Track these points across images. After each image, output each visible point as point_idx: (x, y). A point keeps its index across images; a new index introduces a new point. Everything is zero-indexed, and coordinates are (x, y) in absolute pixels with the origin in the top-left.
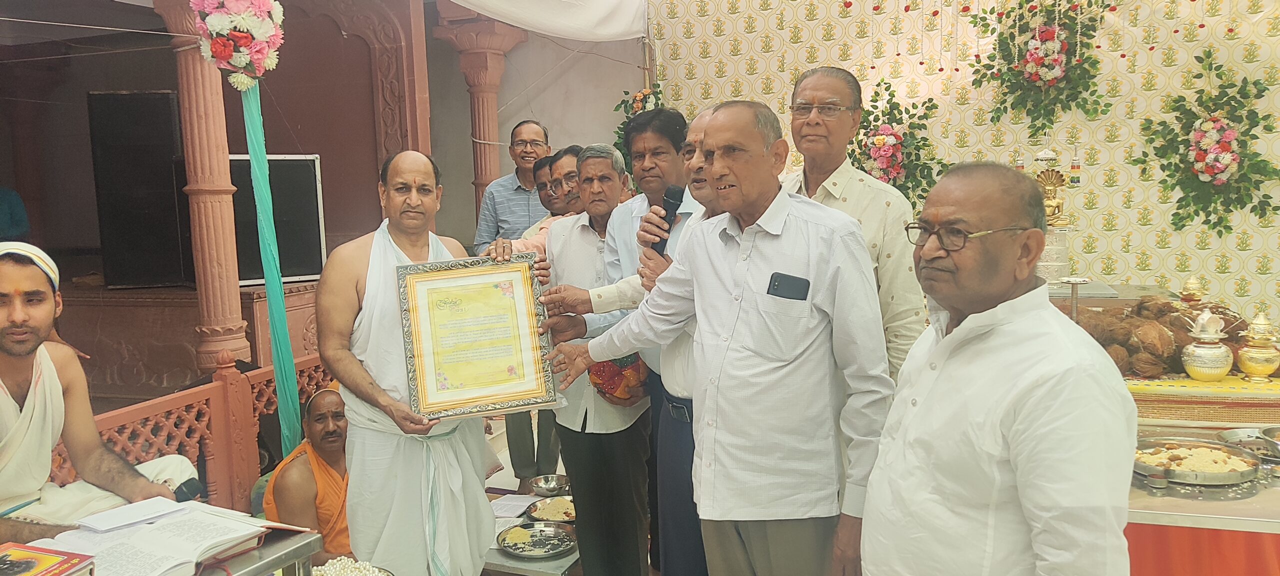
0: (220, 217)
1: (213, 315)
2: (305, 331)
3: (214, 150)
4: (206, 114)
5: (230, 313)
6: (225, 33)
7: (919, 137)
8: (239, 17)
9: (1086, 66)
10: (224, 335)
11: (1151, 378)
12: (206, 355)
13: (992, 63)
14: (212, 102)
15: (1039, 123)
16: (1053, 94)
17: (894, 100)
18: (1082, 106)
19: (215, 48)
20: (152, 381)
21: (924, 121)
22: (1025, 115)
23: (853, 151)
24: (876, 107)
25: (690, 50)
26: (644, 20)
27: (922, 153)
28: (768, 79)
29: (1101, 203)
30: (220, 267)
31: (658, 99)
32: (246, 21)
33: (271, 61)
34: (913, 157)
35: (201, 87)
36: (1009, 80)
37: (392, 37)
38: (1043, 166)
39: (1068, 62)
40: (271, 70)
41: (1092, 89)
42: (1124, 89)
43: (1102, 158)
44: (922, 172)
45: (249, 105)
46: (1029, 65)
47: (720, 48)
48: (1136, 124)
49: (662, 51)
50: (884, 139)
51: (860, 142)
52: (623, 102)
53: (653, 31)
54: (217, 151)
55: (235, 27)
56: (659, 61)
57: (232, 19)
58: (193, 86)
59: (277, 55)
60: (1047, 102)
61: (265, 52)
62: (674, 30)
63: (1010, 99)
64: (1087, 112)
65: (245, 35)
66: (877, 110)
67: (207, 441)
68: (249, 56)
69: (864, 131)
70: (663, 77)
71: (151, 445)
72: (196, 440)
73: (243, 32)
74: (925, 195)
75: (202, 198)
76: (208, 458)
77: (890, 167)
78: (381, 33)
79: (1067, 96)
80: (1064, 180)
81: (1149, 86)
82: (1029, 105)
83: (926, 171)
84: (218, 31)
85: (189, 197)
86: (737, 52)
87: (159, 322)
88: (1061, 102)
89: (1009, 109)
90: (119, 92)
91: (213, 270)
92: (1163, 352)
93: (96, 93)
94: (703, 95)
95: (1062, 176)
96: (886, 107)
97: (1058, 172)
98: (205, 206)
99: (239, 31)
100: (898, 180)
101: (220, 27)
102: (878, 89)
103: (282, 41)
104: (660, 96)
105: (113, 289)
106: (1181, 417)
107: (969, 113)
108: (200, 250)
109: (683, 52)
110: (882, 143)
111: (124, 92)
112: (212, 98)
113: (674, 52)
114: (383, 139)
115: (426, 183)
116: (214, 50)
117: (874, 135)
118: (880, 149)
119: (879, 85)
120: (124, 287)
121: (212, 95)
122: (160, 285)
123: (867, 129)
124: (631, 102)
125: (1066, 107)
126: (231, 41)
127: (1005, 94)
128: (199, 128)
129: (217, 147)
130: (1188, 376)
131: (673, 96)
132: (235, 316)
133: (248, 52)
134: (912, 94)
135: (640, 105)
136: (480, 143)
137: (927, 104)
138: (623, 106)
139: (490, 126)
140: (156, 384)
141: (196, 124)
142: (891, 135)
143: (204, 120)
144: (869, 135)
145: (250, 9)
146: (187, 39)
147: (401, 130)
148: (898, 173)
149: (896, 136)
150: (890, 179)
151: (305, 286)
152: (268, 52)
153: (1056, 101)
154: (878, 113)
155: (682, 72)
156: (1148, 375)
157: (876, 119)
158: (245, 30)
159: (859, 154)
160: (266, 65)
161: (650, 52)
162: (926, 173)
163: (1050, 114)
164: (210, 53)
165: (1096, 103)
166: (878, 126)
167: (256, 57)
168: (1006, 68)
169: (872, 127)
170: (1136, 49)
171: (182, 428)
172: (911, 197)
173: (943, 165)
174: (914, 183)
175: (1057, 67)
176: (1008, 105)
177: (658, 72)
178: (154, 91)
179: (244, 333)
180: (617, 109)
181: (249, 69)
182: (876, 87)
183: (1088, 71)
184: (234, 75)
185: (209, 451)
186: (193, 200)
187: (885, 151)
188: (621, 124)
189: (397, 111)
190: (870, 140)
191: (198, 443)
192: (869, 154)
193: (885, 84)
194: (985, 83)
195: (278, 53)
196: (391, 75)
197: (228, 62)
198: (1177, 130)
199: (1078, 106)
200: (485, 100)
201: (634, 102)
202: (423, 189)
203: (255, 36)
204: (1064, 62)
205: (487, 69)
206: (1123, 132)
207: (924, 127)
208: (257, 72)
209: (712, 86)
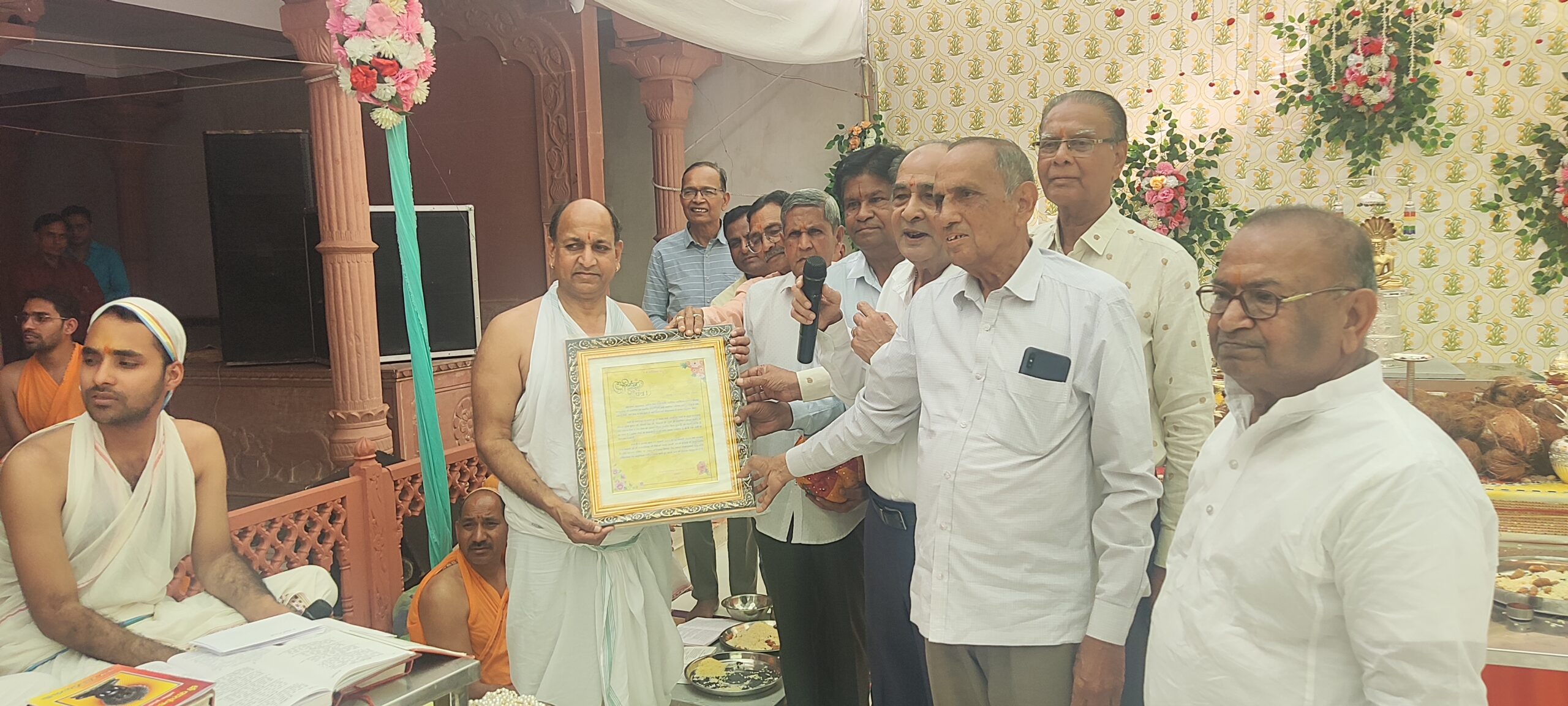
0: (358, 280)
1: (349, 398)
2: (455, 416)
3: (352, 200)
4: (343, 158)
5: (369, 395)
6: (367, 60)
7: (1208, 177)
8: (384, 42)
9: (1422, 86)
10: (362, 421)
11: (1510, 480)
12: (342, 445)
13: (1301, 84)
14: (350, 142)
15: (1361, 159)
16: (1379, 122)
17: (1176, 131)
18: (1417, 137)
19: (356, 79)
20: (277, 476)
21: (1214, 158)
22: (1343, 148)
23: (1123, 195)
24: (1152, 141)
25: (919, 73)
26: (863, 37)
27: (1211, 196)
28: (1016, 107)
29: (1442, 260)
30: (358, 340)
31: (879, 133)
32: (392, 46)
33: (420, 93)
34: (1200, 203)
35: (338, 125)
36: (1323, 105)
37: (560, 62)
38: (1367, 213)
39: (1399, 81)
40: (421, 103)
41: (1429, 115)
42: (1470, 115)
43: (1443, 202)
44: (1211, 221)
45: (395, 147)
46: (1348, 86)
47: (957, 69)
48: (1486, 159)
49: (885, 74)
50: (1162, 180)
51: (1131, 185)
52: (837, 138)
53: (874, 50)
54: (356, 201)
55: (379, 53)
56: (881, 87)
57: (376, 44)
58: (328, 124)
59: (428, 86)
60: (1371, 132)
61: (413, 82)
62: (900, 49)
63: (1325, 129)
64: (1423, 145)
65: (391, 62)
66: (1154, 144)
67: (343, 548)
68: (395, 88)
69: (1138, 170)
70: (886, 106)
71: (277, 552)
72: (330, 546)
73: (388, 59)
74: (1215, 250)
75: (338, 257)
76: (343, 568)
77: (1171, 215)
78: (547, 58)
79: (1398, 125)
80: (1395, 231)
81: (1503, 111)
82: (1349, 136)
83: (1217, 219)
84: (359, 57)
85: (323, 257)
86: (978, 74)
87: (287, 405)
88: (1390, 132)
89: (1323, 141)
90: (240, 132)
91: (351, 343)
92: (1525, 448)
93: (214, 132)
94: (935, 127)
95: (1392, 225)
96: (1165, 140)
97: (1388, 220)
98: (341, 267)
99: (384, 57)
100: (1180, 231)
101: (361, 53)
102: (1156, 118)
103: (434, 69)
104: (882, 129)
105: (232, 366)
106: (1549, 531)
107: (1272, 146)
108: (335, 320)
109: (910, 75)
110: (1160, 185)
111: (247, 132)
112: (350, 139)
113: (899, 76)
114: (548, 189)
115: (603, 238)
116: (354, 80)
117: (1150, 176)
118: (1157, 192)
119: (1156, 113)
120: (246, 363)
121: (350, 135)
122: (288, 362)
123: (1141, 168)
124: (846, 137)
125: (1396, 139)
126: (374, 70)
127: (1318, 123)
128: (335, 174)
129: (356, 197)
130: (1558, 479)
131: (899, 129)
132: (375, 398)
133: (394, 82)
134: (1199, 123)
135: (858, 141)
136: (663, 190)
137: (1218, 136)
138: (837, 142)
139: (676, 168)
140: (281, 480)
141: (332, 169)
142: (1172, 174)
143: (341, 164)
144: (1144, 175)
145: (397, 31)
146: (322, 68)
147: (569, 175)
148: (1181, 223)
149: (1178, 176)
150: (1170, 230)
151: (456, 363)
152: (417, 83)
153: (1383, 130)
154: (1154, 148)
155: (910, 99)
156: (1506, 476)
157: (1153, 155)
158: (391, 57)
159: (1132, 199)
160: (414, 98)
161: (870, 77)
162: (1216, 223)
163: (1375, 148)
164: (350, 85)
165: (1435, 133)
166: (1156, 165)
167: (403, 89)
168: (1319, 90)
169: (1147, 166)
170: (1485, 64)
171: (314, 532)
172: (1197, 252)
173: (1239, 213)
174: (1201, 235)
175: (1385, 89)
176: (1322, 136)
177: (880, 101)
178: (282, 131)
179: (386, 419)
180: (829, 146)
181: (395, 103)
182: (1153, 116)
183: (1425, 93)
184: (377, 110)
185: (345, 560)
186: (327, 260)
187: (1164, 195)
188: (834, 165)
189: (565, 152)
190: (1145, 182)
191: (332, 549)
192: (1144, 199)
193: (1164, 111)
194: (1292, 109)
195: (428, 83)
196: (557, 109)
197: (371, 95)
198: (1540, 164)
199: (1412, 137)
200: (670, 137)
201: (850, 138)
202: (597, 247)
203: (402, 63)
204: (1394, 82)
205: (672, 100)
206: (1469, 169)
207: (1214, 164)
208: (404, 106)
209: (947, 117)
